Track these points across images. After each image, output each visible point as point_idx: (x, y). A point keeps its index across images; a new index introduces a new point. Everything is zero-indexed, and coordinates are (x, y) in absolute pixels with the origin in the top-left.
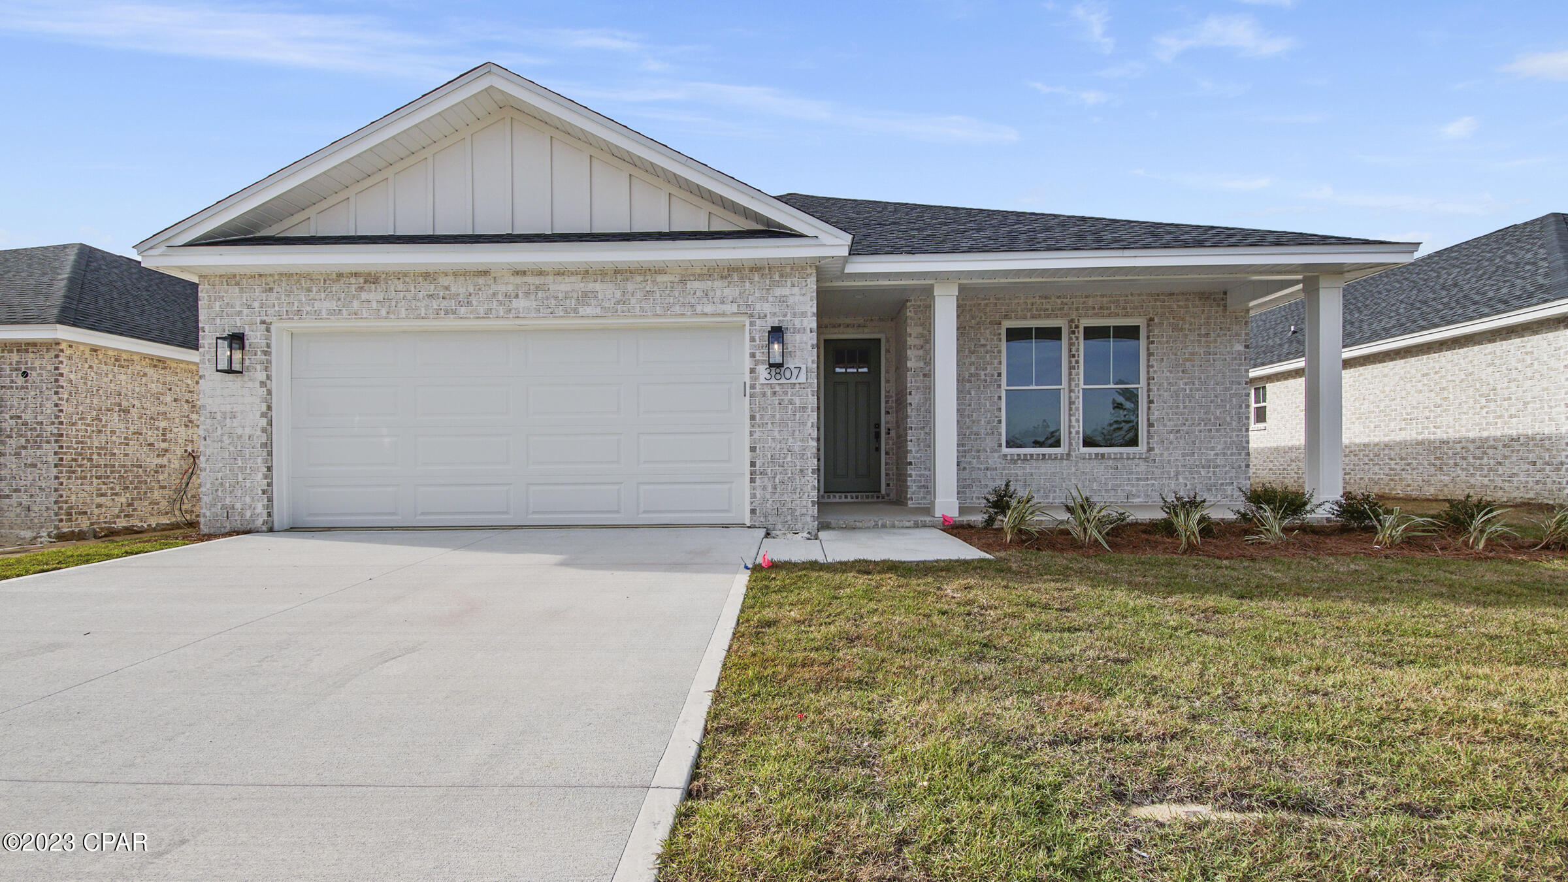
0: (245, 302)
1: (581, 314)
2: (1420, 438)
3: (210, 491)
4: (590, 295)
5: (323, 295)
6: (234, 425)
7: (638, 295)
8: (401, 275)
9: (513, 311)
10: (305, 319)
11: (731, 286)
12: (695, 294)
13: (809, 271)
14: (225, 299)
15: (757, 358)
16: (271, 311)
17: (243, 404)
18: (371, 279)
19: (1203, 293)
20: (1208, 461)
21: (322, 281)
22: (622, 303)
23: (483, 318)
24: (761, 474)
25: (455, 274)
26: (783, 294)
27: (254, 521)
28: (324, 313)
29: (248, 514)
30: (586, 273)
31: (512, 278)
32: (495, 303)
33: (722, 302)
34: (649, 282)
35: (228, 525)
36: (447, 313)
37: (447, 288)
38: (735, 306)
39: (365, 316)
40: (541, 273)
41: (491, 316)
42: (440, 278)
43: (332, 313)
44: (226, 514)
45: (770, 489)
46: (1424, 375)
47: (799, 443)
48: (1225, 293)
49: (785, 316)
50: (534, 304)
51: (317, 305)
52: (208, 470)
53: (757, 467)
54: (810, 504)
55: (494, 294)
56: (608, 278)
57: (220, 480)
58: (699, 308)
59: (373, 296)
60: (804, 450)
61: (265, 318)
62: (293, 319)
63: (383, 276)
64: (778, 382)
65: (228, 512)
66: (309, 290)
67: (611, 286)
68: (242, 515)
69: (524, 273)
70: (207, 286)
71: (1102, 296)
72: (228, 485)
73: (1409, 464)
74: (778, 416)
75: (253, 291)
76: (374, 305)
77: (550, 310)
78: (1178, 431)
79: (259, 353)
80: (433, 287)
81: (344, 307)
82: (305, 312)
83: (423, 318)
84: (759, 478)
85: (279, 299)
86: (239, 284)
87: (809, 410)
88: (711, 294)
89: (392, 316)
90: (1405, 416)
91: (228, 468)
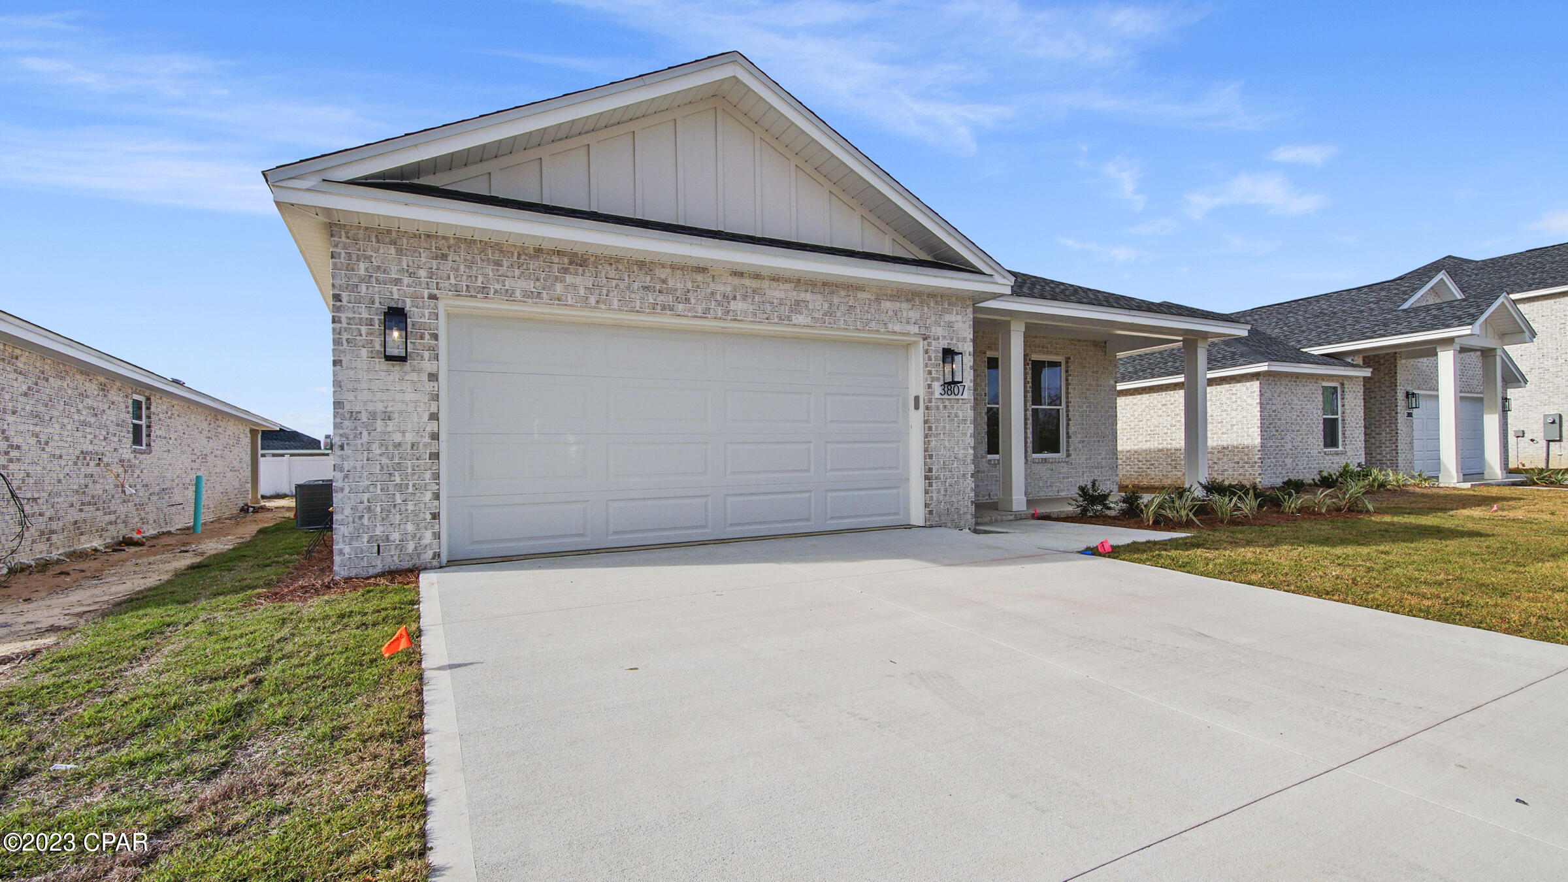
0: (405, 267)
1: (793, 322)
2: (1160, 447)
3: (351, 519)
4: (802, 304)
5: (517, 272)
6: (390, 429)
7: (843, 308)
8: (614, 260)
9: (731, 313)
10: (493, 298)
11: (914, 309)
12: (887, 312)
13: (968, 303)
14: (373, 260)
15: (933, 375)
16: (445, 284)
17: (403, 402)
18: (577, 260)
19: (1094, 342)
20: (1098, 463)
21: (516, 254)
22: (829, 314)
23: (701, 317)
24: (936, 479)
25: (673, 267)
26: (951, 320)
27: (419, 555)
28: (518, 294)
29: (411, 547)
30: (799, 282)
31: (730, 278)
32: (713, 303)
33: (908, 323)
34: (851, 297)
35: (379, 562)
36: (664, 308)
37: (664, 281)
38: (917, 326)
39: (569, 303)
40: (757, 276)
41: (709, 316)
42: (657, 269)
43: (528, 295)
44: (376, 548)
45: (942, 492)
46: (1163, 405)
47: (962, 451)
48: (1105, 343)
49: (952, 339)
50: (751, 307)
51: (509, 283)
52: (347, 490)
53: (934, 473)
54: (970, 504)
55: (712, 293)
56: (817, 290)
57: (366, 503)
58: (890, 326)
59: (581, 281)
60: (965, 457)
61: (436, 292)
62: (476, 297)
63: (593, 259)
64: (949, 397)
65: (379, 546)
66: (498, 264)
67: (819, 297)
68: (401, 547)
69: (741, 275)
70: (344, 239)
71: (1044, 337)
72: (378, 509)
73: (1152, 465)
74: (947, 427)
75: (418, 255)
76: (582, 292)
77: (766, 315)
78: (1083, 442)
79: (427, 337)
80: (648, 278)
81: (544, 289)
82: (492, 291)
83: (637, 311)
84: (936, 483)
85: (457, 270)
86: (395, 244)
87: (969, 422)
88: (899, 314)
89: (603, 307)
90: (1149, 432)
91: (379, 487)
